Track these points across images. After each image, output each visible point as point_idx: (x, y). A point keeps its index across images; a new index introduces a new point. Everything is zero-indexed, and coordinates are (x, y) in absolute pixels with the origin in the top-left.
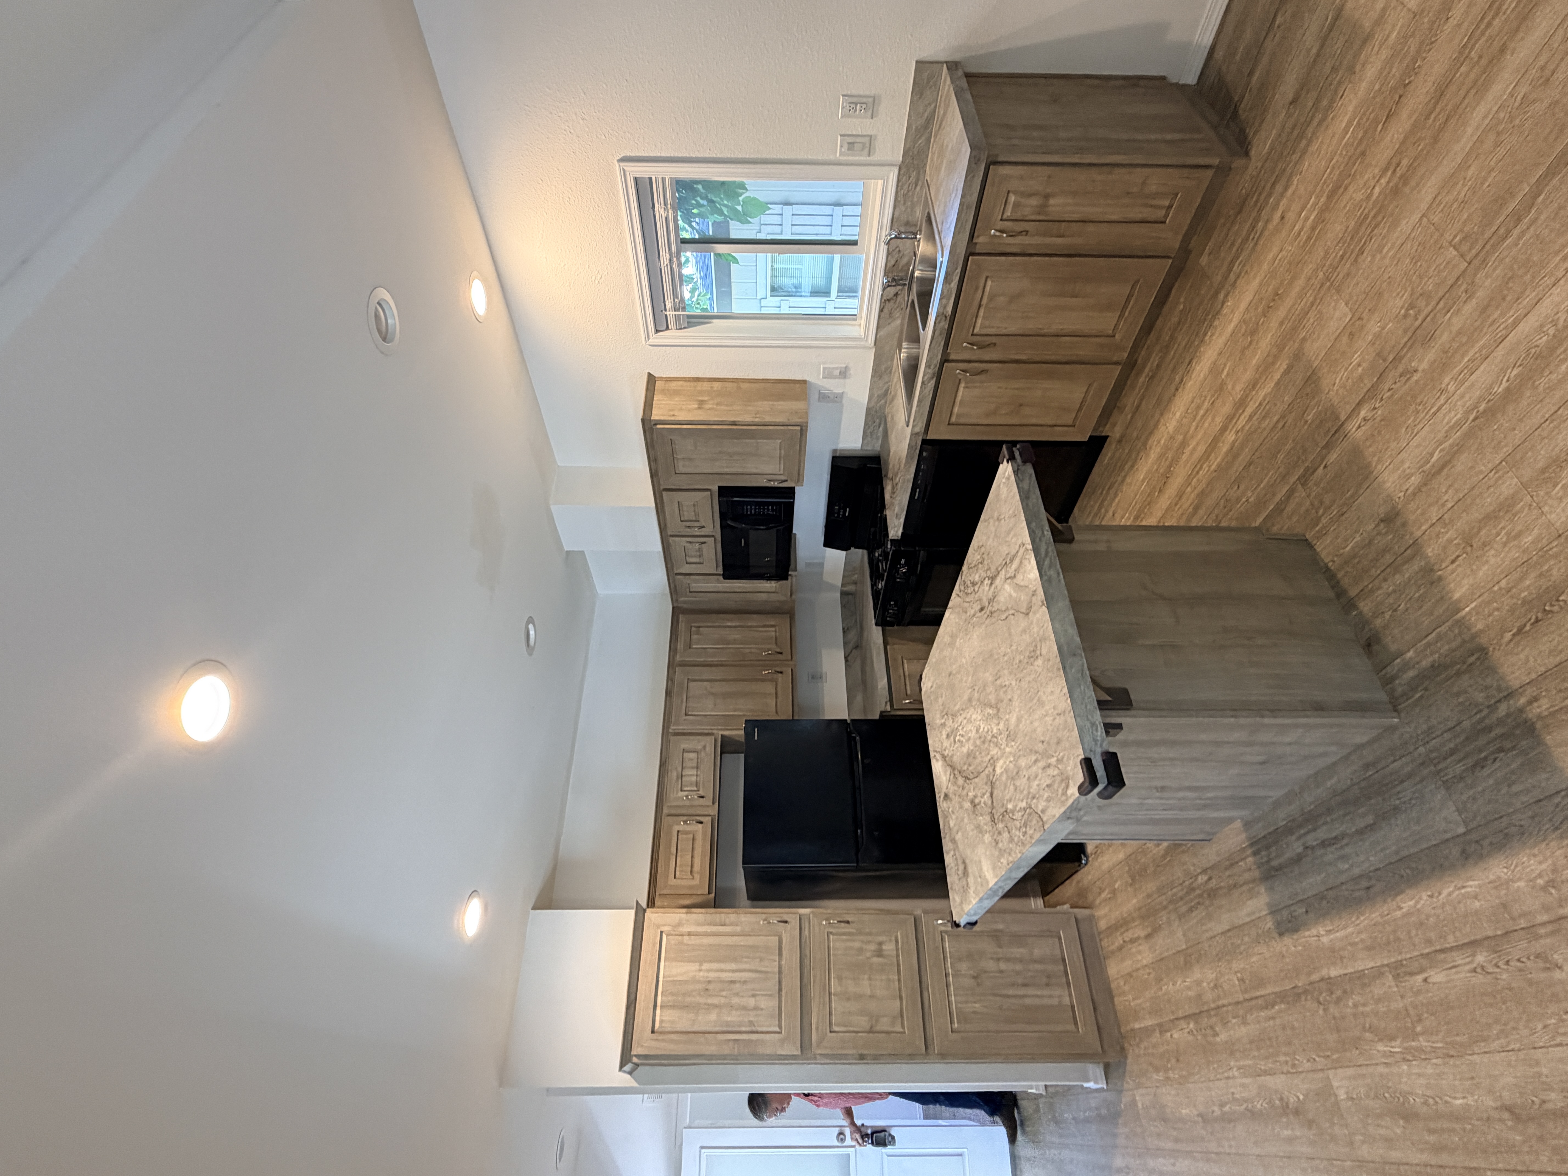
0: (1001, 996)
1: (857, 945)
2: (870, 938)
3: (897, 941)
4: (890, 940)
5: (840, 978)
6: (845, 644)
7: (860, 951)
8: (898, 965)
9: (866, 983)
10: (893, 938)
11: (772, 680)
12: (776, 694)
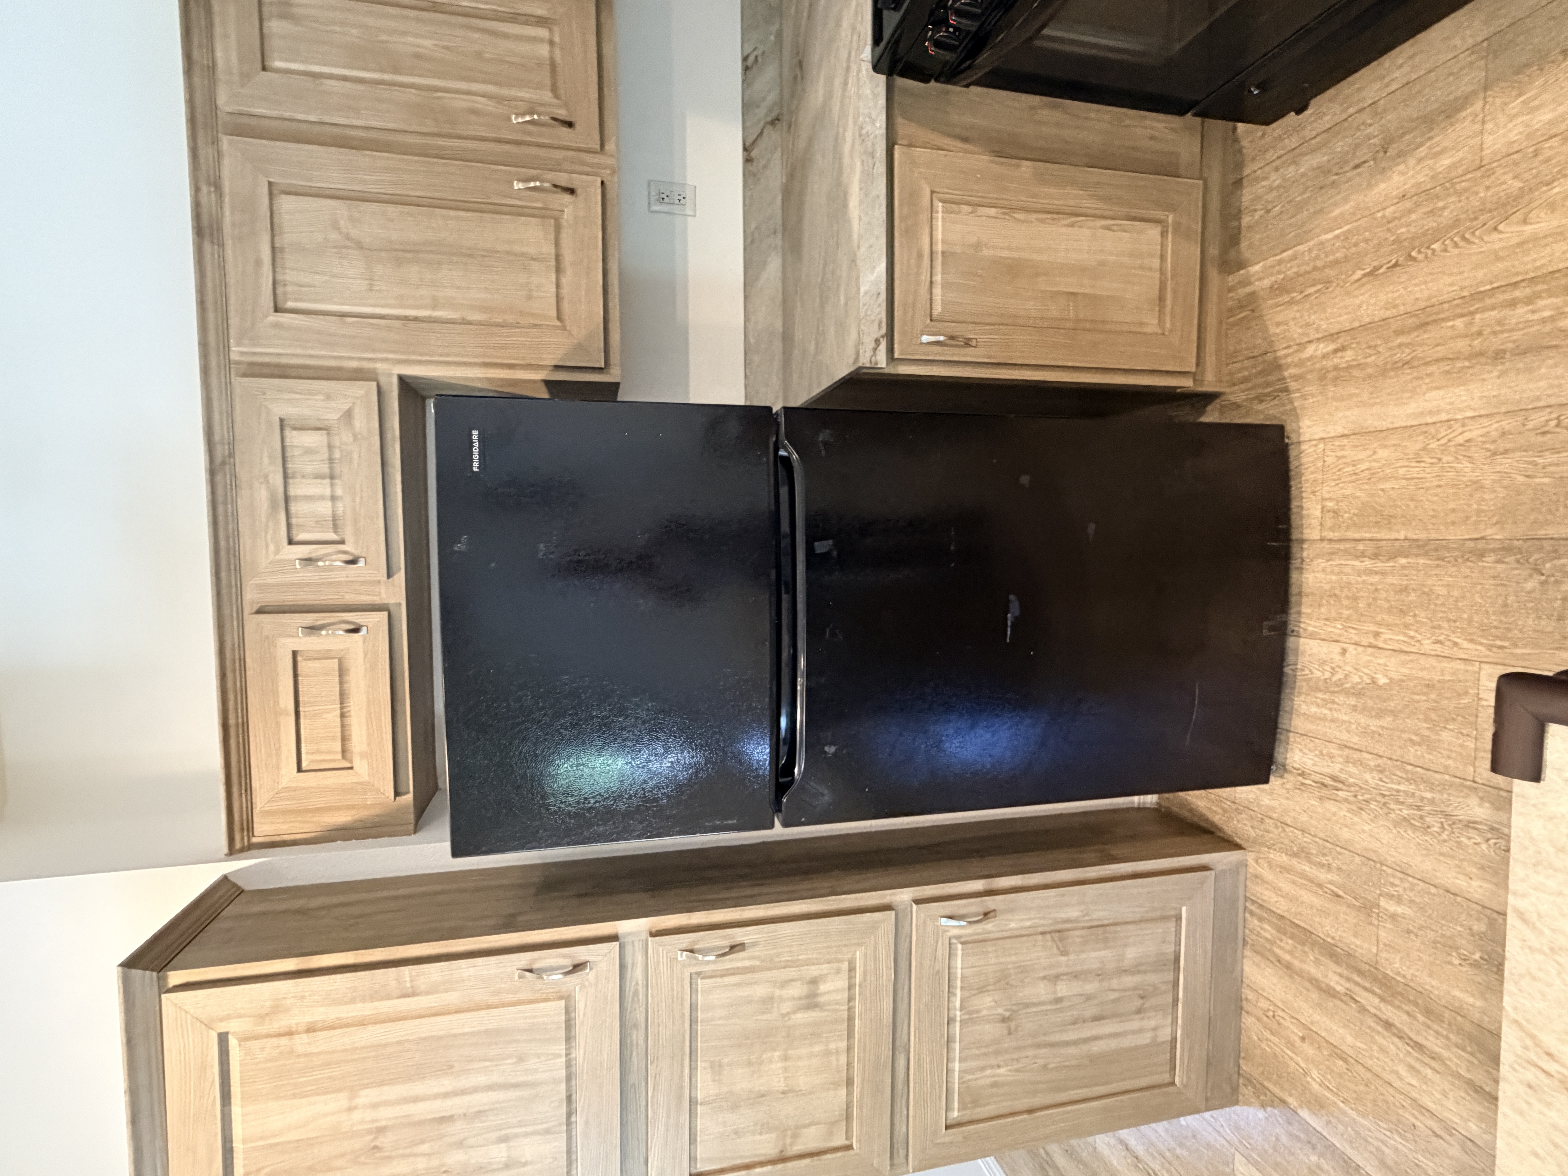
0: (1052, 1045)
1: (760, 991)
2: (791, 973)
3: (852, 969)
4: (838, 971)
5: (717, 1068)
6: (747, 106)
7: (768, 1001)
8: (851, 1019)
9: (778, 1066)
10: (845, 966)
11: (542, 214)
12: (558, 258)
